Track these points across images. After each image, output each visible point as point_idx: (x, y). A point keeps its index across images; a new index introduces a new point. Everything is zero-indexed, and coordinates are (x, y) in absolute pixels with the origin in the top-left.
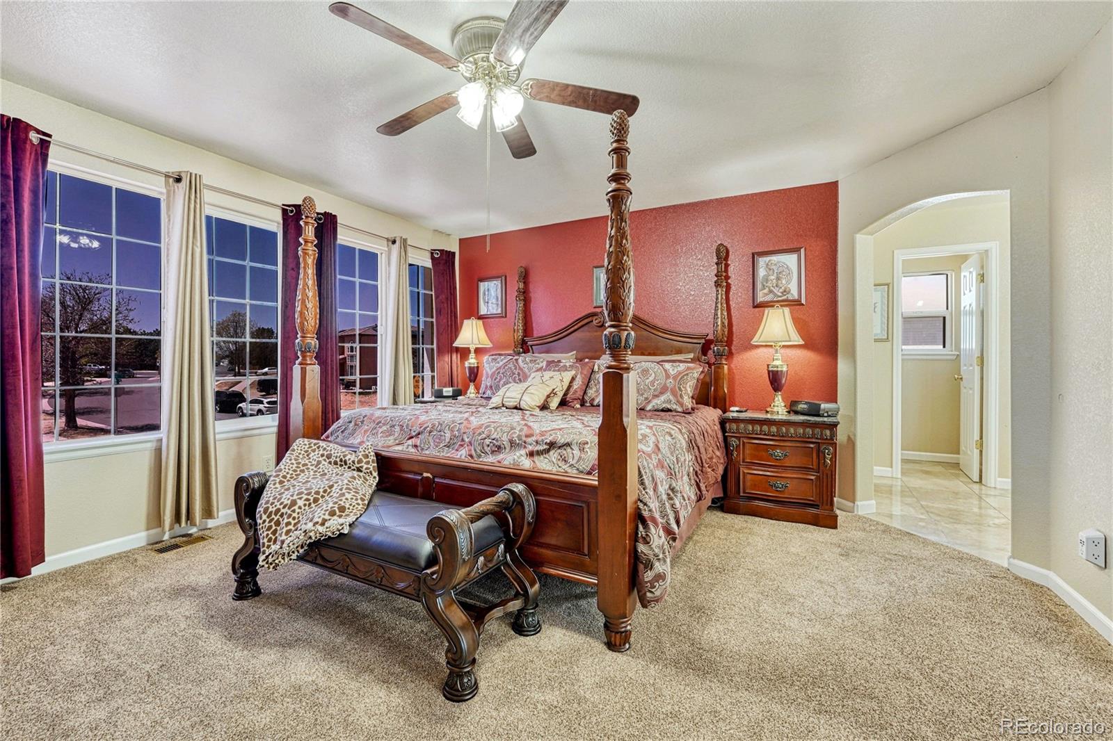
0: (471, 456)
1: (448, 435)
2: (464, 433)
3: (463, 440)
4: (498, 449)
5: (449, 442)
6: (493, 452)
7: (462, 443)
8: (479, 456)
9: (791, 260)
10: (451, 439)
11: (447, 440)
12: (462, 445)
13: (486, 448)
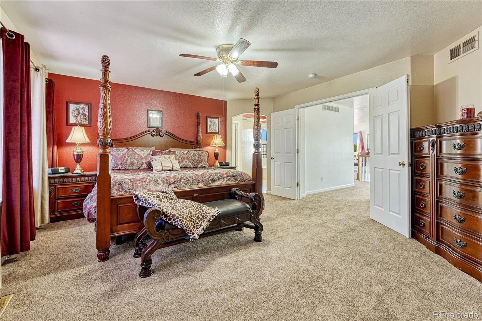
0: (205, 185)
1: (191, 180)
2: (198, 178)
3: (198, 180)
4: (214, 181)
5: (192, 182)
6: (212, 182)
7: (199, 182)
8: (207, 185)
9: (216, 121)
10: (193, 181)
11: (191, 182)
12: (199, 183)
13: (209, 181)
